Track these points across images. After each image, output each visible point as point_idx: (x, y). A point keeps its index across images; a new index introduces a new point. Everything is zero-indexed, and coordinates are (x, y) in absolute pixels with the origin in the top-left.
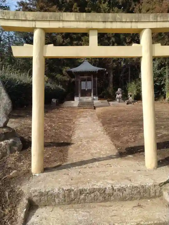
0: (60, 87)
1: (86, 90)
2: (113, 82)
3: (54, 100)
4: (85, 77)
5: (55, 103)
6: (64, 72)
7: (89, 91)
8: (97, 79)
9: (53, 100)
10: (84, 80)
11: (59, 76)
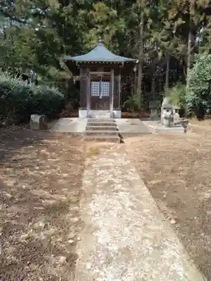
0: (54, 90)
1: (101, 97)
2: (142, 86)
3: (35, 118)
4: (100, 73)
5: (36, 123)
6: (62, 64)
7: (106, 99)
8: (119, 78)
9: (32, 116)
10: (97, 80)
11: (53, 71)
